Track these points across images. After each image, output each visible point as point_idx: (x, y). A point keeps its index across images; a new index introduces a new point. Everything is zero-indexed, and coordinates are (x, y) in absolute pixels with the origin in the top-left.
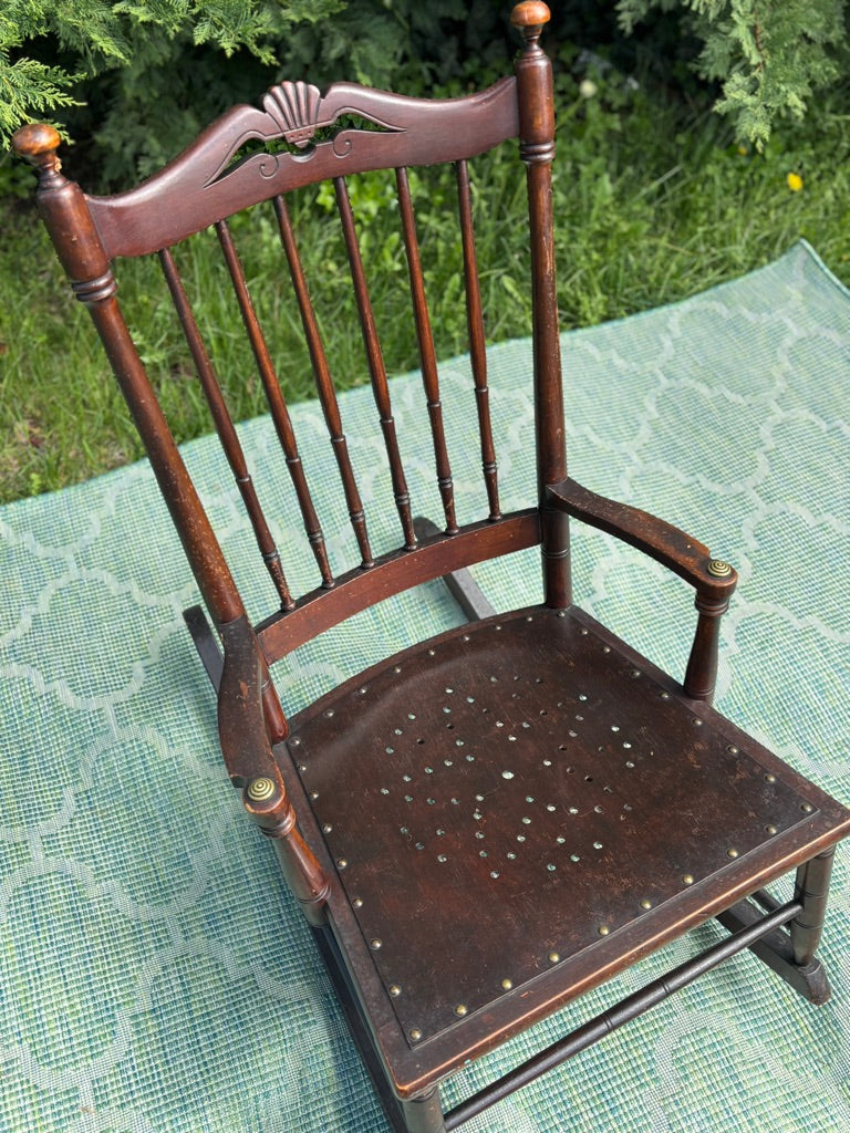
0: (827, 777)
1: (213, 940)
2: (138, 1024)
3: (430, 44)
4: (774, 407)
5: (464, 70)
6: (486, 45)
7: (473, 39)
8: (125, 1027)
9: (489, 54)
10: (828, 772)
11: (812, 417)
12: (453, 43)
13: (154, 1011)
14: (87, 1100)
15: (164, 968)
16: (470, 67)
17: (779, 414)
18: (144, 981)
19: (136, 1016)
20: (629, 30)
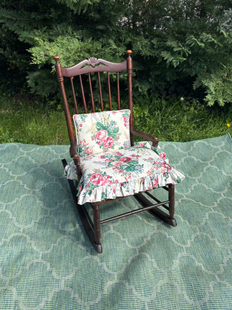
0: (191, 228)
1: (55, 217)
2: (35, 224)
3: (161, 92)
4: (209, 164)
5: (167, 97)
6: (172, 94)
7: (170, 92)
8: (33, 223)
9: (173, 95)
10: (192, 227)
11: (217, 168)
12: (165, 92)
13: (39, 223)
14: (21, 231)
15: (44, 217)
16: (168, 97)
17: (210, 166)
18: (39, 218)
19: (35, 222)
20: (195, 89)
